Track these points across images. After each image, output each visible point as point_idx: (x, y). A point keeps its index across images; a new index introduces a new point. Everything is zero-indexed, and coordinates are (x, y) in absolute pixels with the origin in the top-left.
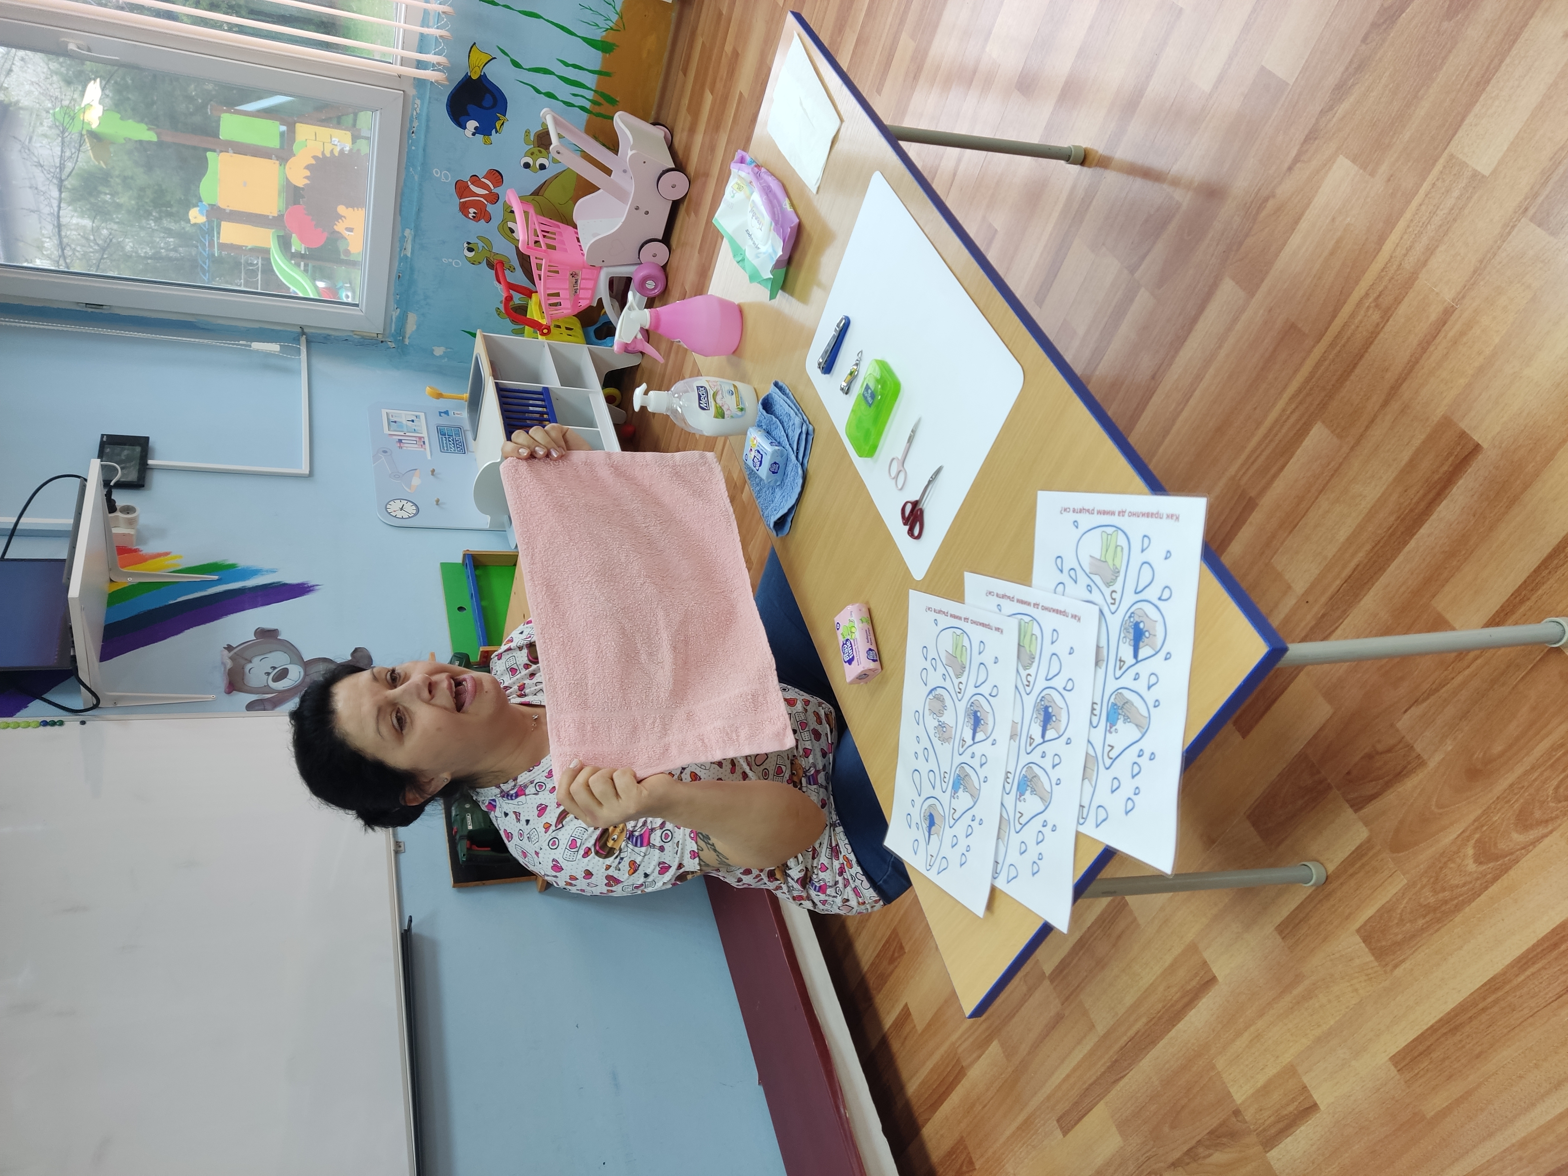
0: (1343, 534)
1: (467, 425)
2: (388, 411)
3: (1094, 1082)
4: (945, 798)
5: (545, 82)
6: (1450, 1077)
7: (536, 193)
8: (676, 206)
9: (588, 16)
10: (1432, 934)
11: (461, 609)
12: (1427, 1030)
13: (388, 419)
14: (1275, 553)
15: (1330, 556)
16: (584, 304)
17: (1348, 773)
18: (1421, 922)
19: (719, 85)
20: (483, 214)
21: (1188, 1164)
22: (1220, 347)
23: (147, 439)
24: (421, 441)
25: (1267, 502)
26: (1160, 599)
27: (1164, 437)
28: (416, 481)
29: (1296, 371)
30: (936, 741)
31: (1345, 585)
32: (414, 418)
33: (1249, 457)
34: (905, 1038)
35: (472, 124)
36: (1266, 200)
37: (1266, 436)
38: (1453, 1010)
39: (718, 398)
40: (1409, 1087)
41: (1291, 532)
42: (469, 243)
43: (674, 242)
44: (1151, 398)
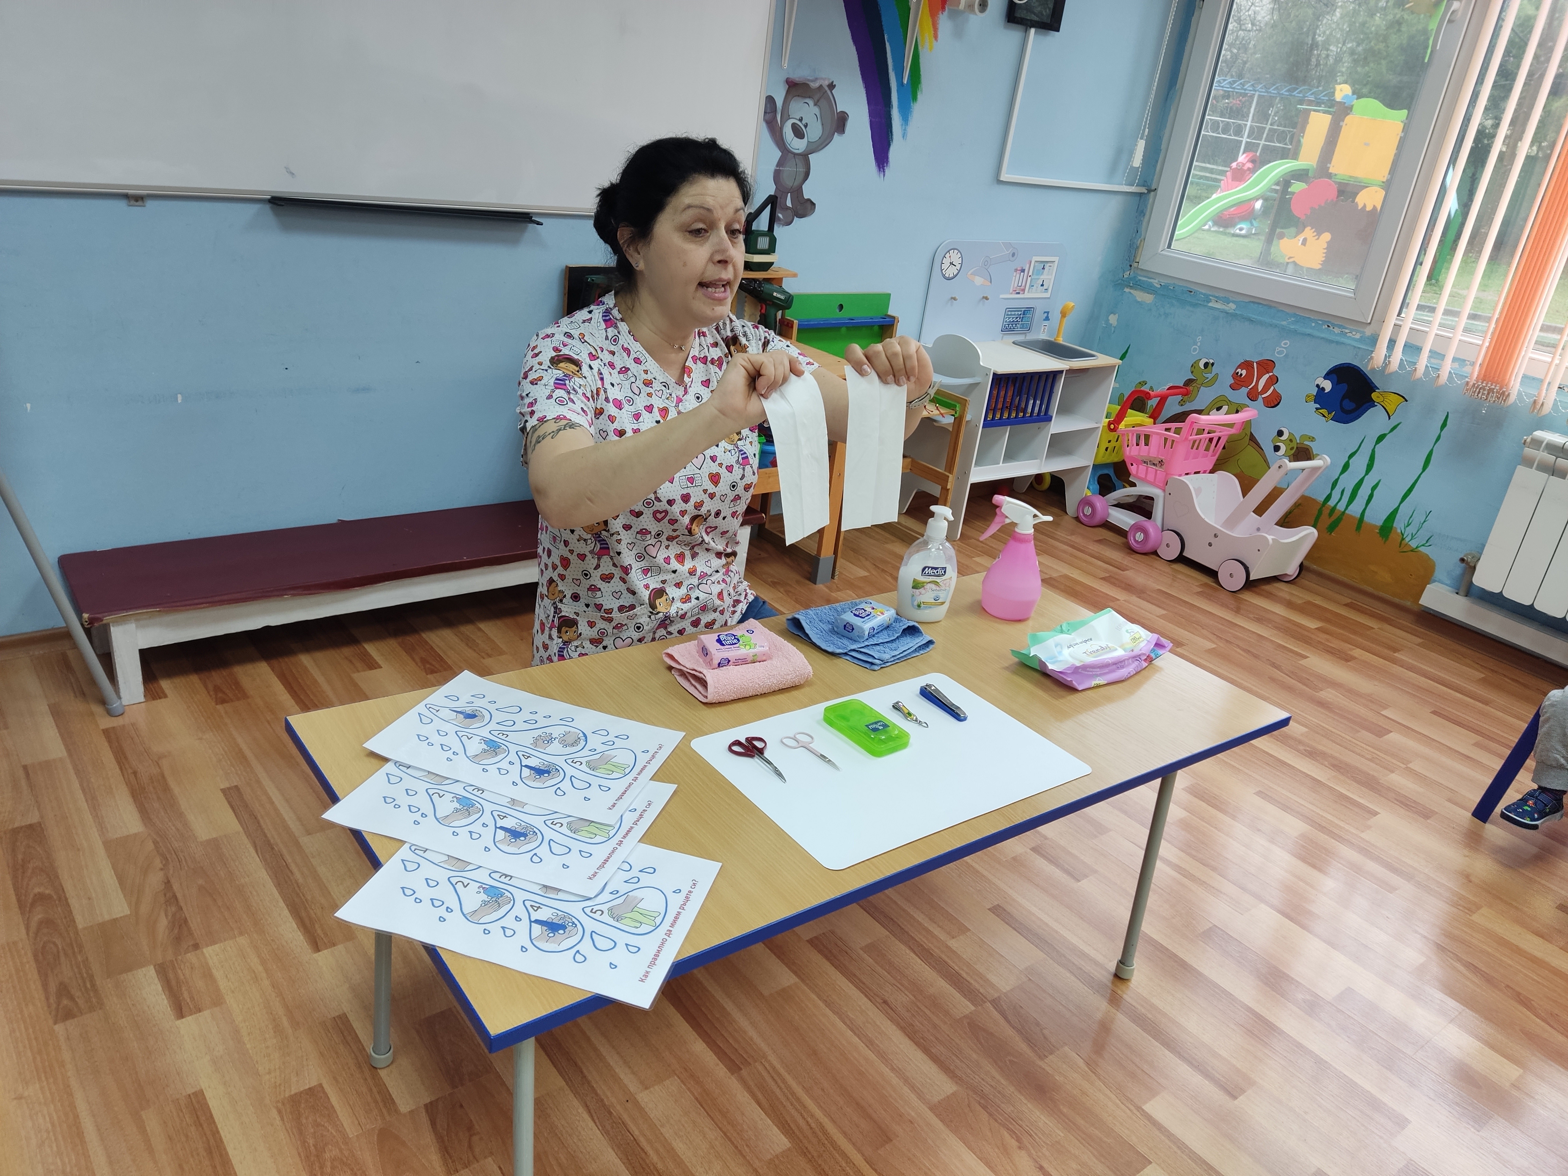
0: (680, 1147)
1: (1031, 337)
2: (1056, 263)
3: (260, 826)
4: (485, 733)
5: (1359, 464)
6: (170, 1138)
7: (1252, 438)
8: (1213, 574)
9: (1418, 518)
10: (297, 1149)
11: (841, 307)
12: (217, 1127)
13: (1047, 262)
14: (682, 1081)
15: (663, 1130)
16: (1133, 469)
17: (461, 1106)
18: (311, 1142)
19: (1322, 637)
20: (1239, 383)
21: (165, 895)
22: (893, 1069)
23: (1058, 30)
24: (1020, 290)
25: (733, 1084)
26: (578, 951)
27: (825, 1002)
28: (979, 281)
29: (845, 1134)
30: (539, 732)
31: (632, 1138)
32: (1045, 287)
33: (779, 1074)
34: (351, 661)
35: (1328, 386)
36: (1019, 1140)
37: (793, 1094)
38: (227, 1154)
39: (933, 586)
40: (173, 1101)
41: (697, 1099)
42: (1213, 364)
43: (1179, 567)
44: (866, 996)
